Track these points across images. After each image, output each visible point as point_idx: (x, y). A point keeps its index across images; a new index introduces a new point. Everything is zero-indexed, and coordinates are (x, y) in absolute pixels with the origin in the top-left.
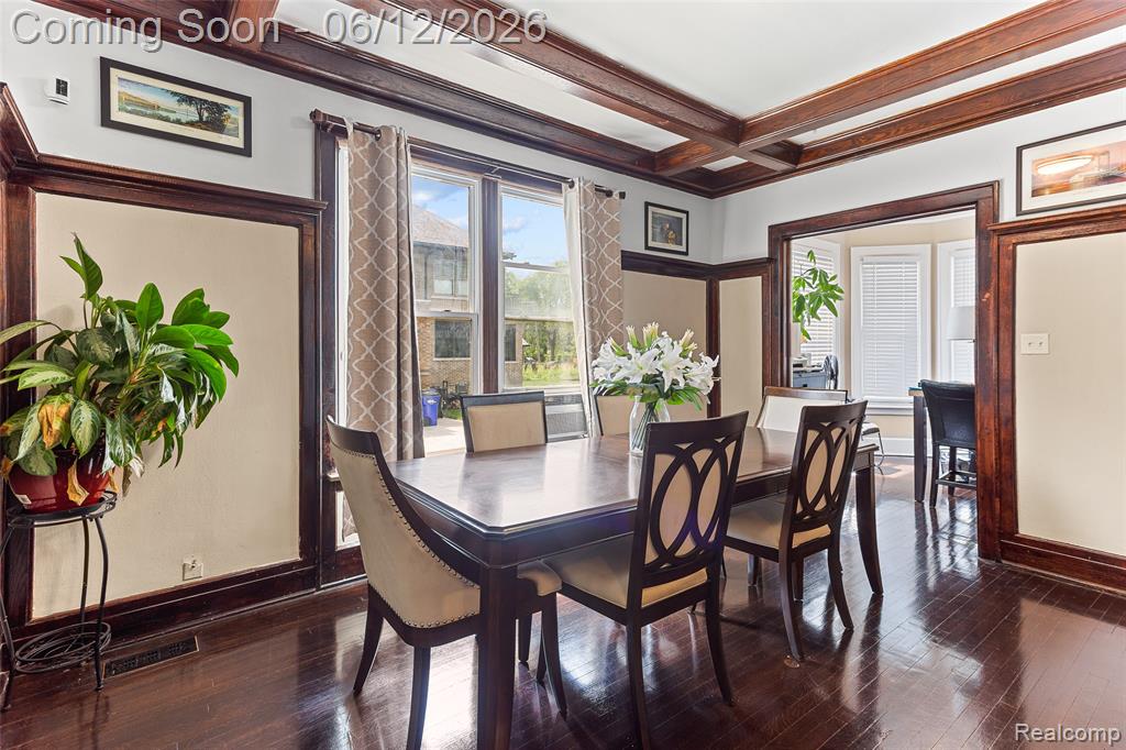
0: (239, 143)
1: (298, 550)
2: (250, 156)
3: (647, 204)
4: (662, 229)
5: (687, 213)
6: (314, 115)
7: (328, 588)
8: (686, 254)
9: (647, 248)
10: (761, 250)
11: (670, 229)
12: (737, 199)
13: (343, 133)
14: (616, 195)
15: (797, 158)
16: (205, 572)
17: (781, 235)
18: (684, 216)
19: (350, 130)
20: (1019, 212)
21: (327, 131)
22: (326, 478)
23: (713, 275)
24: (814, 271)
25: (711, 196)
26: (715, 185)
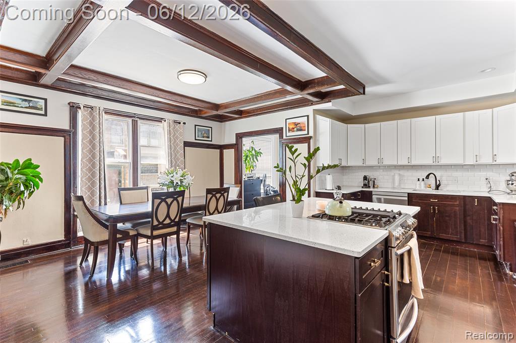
0: (43, 112)
1: (64, 236)
2: (46, 116)
3: (196, 125)
4: (202, 133)
5: (211, 128)
6: (69, 104)
7: (74, 248)
8: (211, 141)
9: (196, 139)
10: (233, 141)
11: (205, 133)
12: (228, 124)
13: (80, 108)
14: (182, 123)
15: (241, 114)
16: (31, 242)
17: (240, 136)
18: (210, 129)
19: (82, 108)
20: (286, 136)
21: (74, 108)
22: (73, 214)
23: (221, 148)
24: (252, 147)
25: (221, 122)
26: (221, 119)
